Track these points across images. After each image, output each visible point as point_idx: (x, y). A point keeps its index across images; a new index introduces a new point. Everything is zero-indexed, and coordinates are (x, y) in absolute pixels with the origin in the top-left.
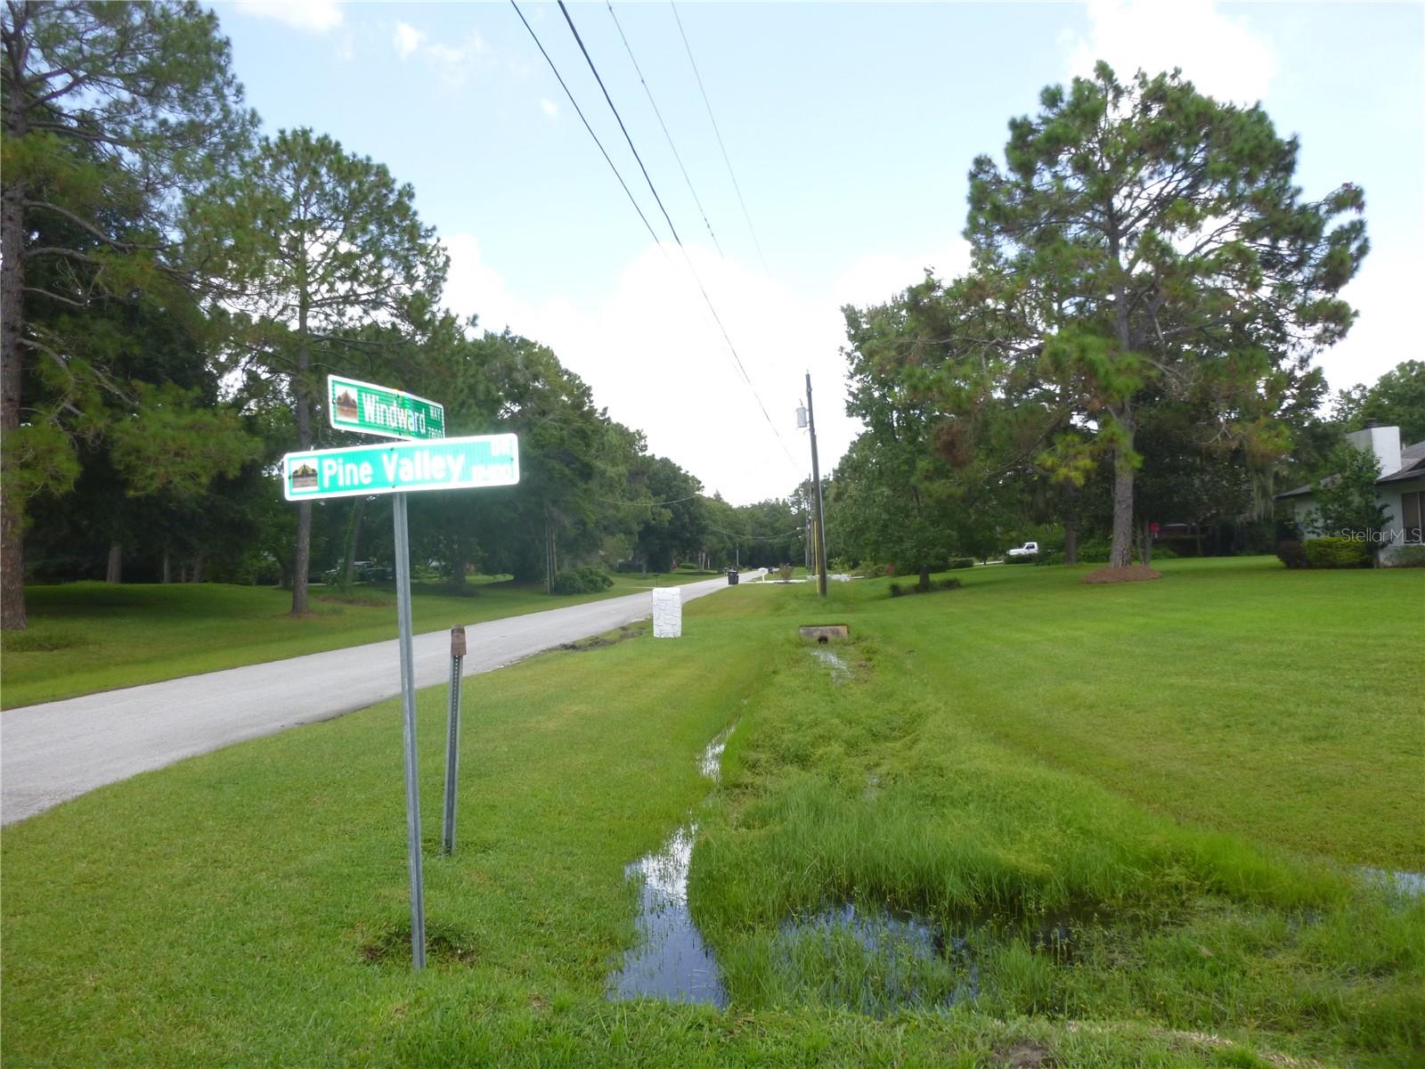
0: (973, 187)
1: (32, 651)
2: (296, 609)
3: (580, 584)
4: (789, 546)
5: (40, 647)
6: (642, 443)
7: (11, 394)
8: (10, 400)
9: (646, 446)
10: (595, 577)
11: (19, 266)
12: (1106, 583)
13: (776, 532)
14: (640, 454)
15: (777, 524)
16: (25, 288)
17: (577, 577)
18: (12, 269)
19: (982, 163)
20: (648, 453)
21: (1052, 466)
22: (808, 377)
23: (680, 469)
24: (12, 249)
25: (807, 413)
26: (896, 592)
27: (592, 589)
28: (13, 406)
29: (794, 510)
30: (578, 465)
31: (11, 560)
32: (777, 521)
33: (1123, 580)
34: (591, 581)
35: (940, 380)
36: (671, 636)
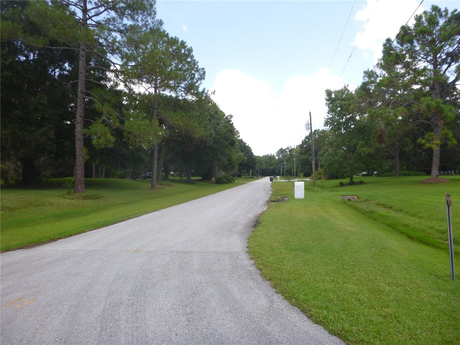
0: (385, 48)
1: (89, 199)
2: (153, 187)
3: (225, 180)
4: (275, 169)
5: (92, 198)
6: (238, 135)
7: (81, 114)
8: (81, 116)
9: (239, 136)
10: (229, 178)
11: (85, 71)
12: (431, 183)
13: (271, 165)
14: (238, 138)
15: (272, 162)
16: (86, 79)
17: (224, 178)
18: (83, 73)
19: (388, 40)
20: (240, 138)
21: (424, 143)
22: (310, 113)
23: (246, 143)
24: (83, 66)
25: (310, 125)
26: (342, 185)
27: (229, 182)
28: (82, 118)
29: (277, 158)
30: (229, 141)
31: (81, 169)
32: (271, 161)
33: (436, 182)
34: (228, 180)
35: (381, 113)
36: (301, 198)
